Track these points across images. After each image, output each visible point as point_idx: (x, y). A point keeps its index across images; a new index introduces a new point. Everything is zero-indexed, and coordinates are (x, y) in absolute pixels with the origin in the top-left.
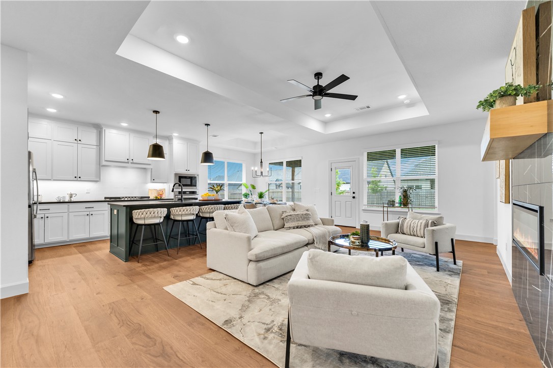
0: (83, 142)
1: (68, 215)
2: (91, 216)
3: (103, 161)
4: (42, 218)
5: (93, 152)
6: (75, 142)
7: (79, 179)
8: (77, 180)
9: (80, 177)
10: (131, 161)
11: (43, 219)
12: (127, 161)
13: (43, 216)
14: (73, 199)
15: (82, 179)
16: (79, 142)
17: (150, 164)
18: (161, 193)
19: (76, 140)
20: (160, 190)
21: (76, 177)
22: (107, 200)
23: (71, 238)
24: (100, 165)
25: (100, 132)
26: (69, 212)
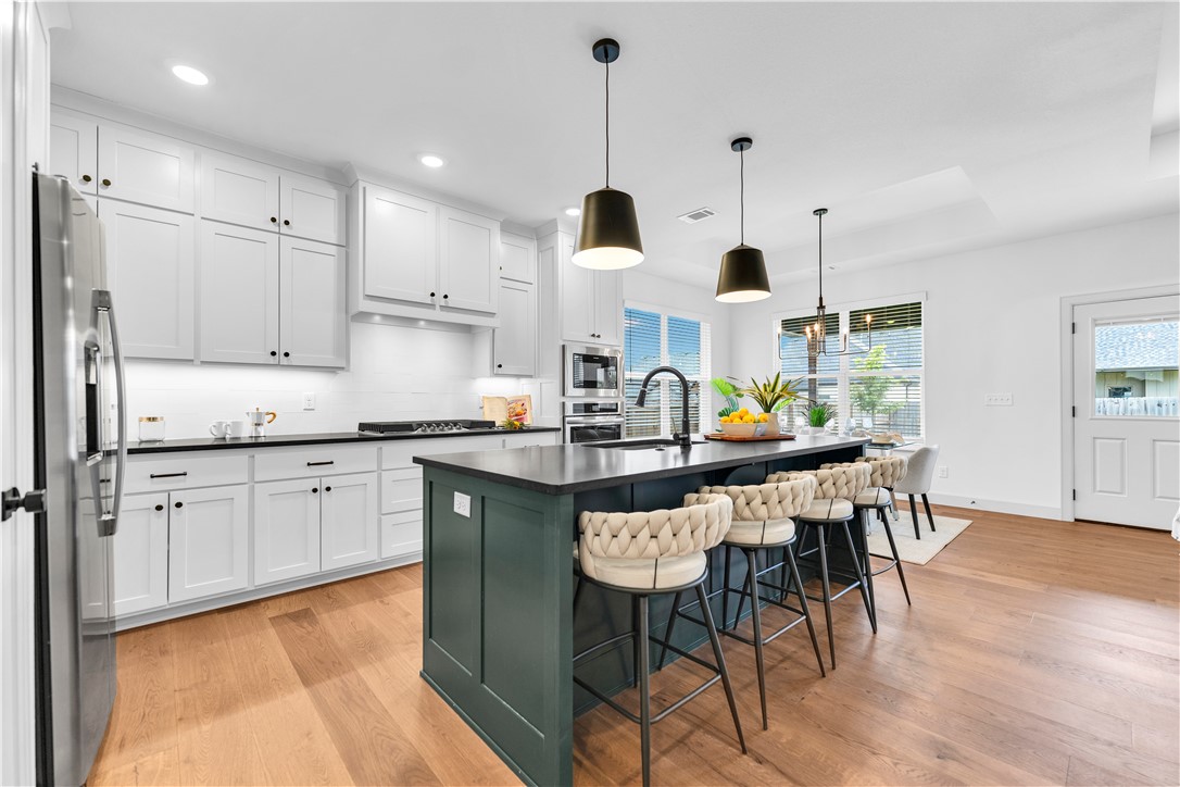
0: (295, 229)
1: (252, 491)
2: (324, 493)
3: (361, 296)
4: (159, 508)
5: (326, 267)
6: (272, 226)
7: (284, 361)
8: (278, 366)
9: (287, 355)
10: (443, 302)
11: (165, 510)
12: (429, 300)
13: (162, 500)
14: (267, 432)
15: (293, 360)
16: (284, 229)
17: (492, 314)
18: (519, 410)
19: (273, 220)
20: (516, 401)
21: (273, 354)
22: (368, 433)
23: (260, 581)
24: (347, 312)
25: (347, 198)
26: (253, 481)
